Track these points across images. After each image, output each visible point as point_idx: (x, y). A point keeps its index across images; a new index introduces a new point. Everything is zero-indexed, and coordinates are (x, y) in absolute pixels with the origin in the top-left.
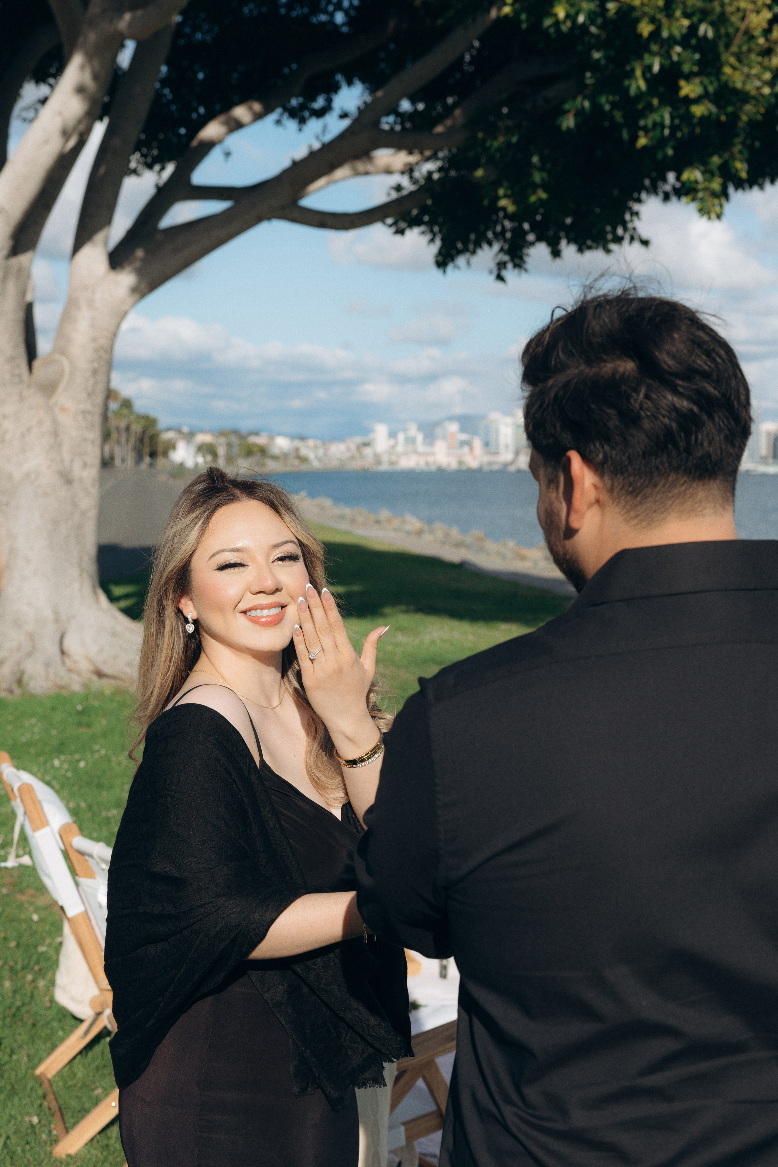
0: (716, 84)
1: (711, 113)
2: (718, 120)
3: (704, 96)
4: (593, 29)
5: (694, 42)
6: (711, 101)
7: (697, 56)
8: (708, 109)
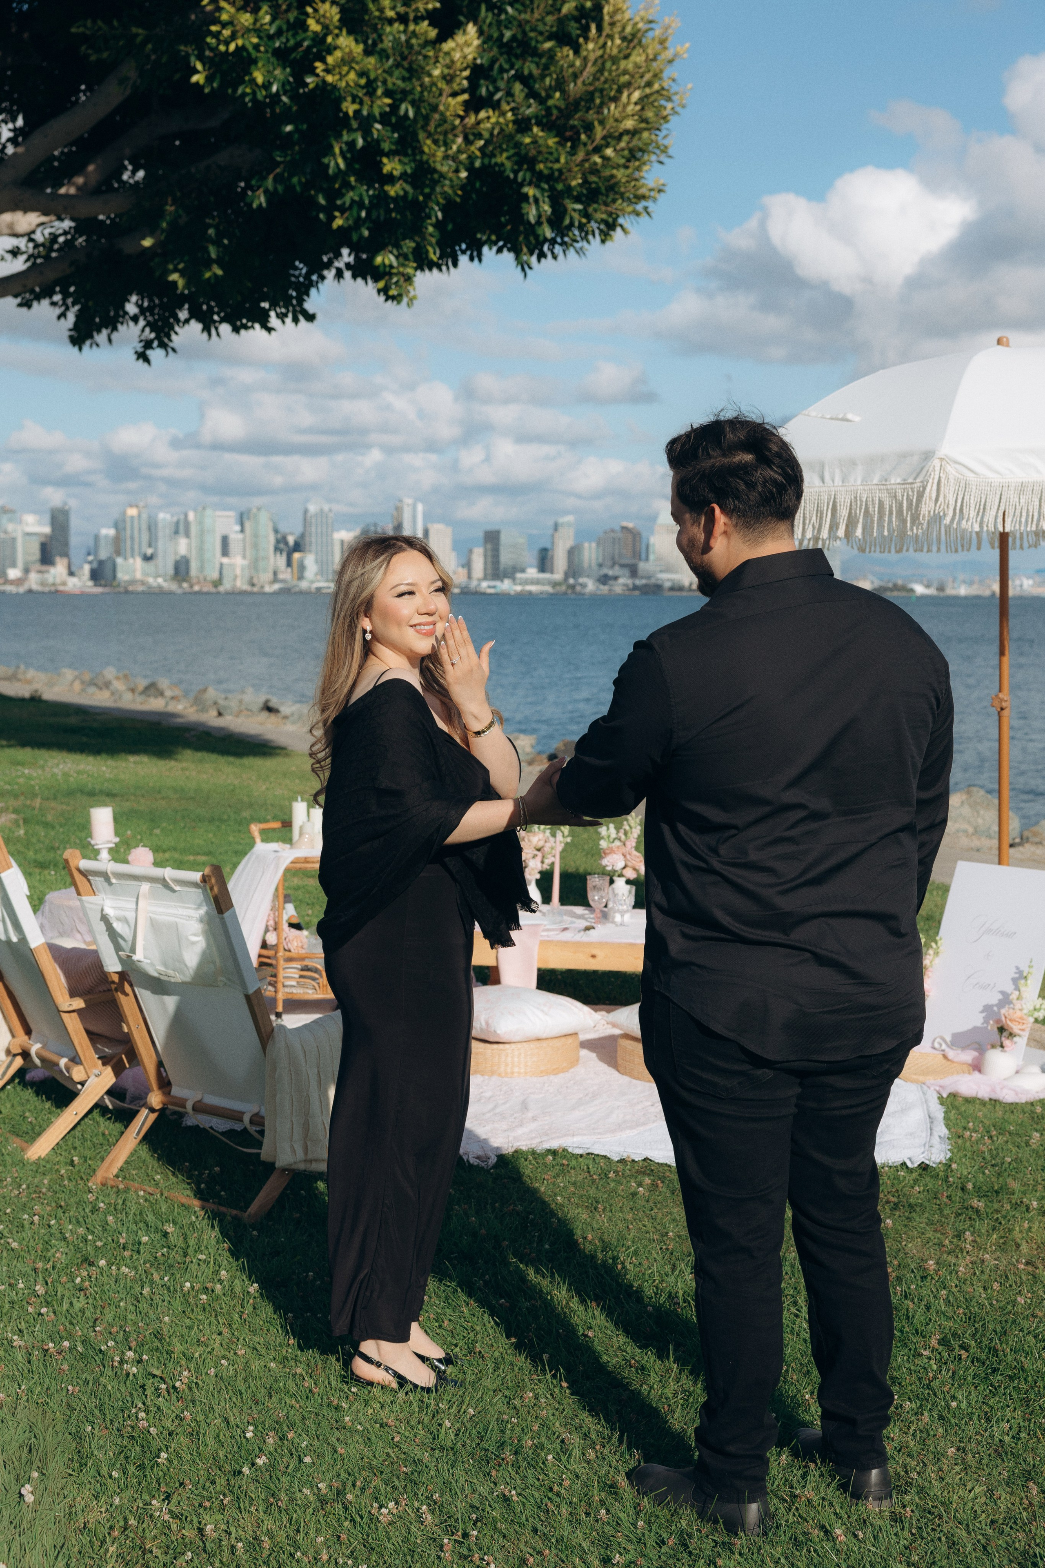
0: (413, 165)
1: (406, 192)
2: (415, 201)
3: (404, 176)
4: (284, 99)
5: (394, 120)
6: (406, 181)
7: (396, 135)
8: (403, 189)
